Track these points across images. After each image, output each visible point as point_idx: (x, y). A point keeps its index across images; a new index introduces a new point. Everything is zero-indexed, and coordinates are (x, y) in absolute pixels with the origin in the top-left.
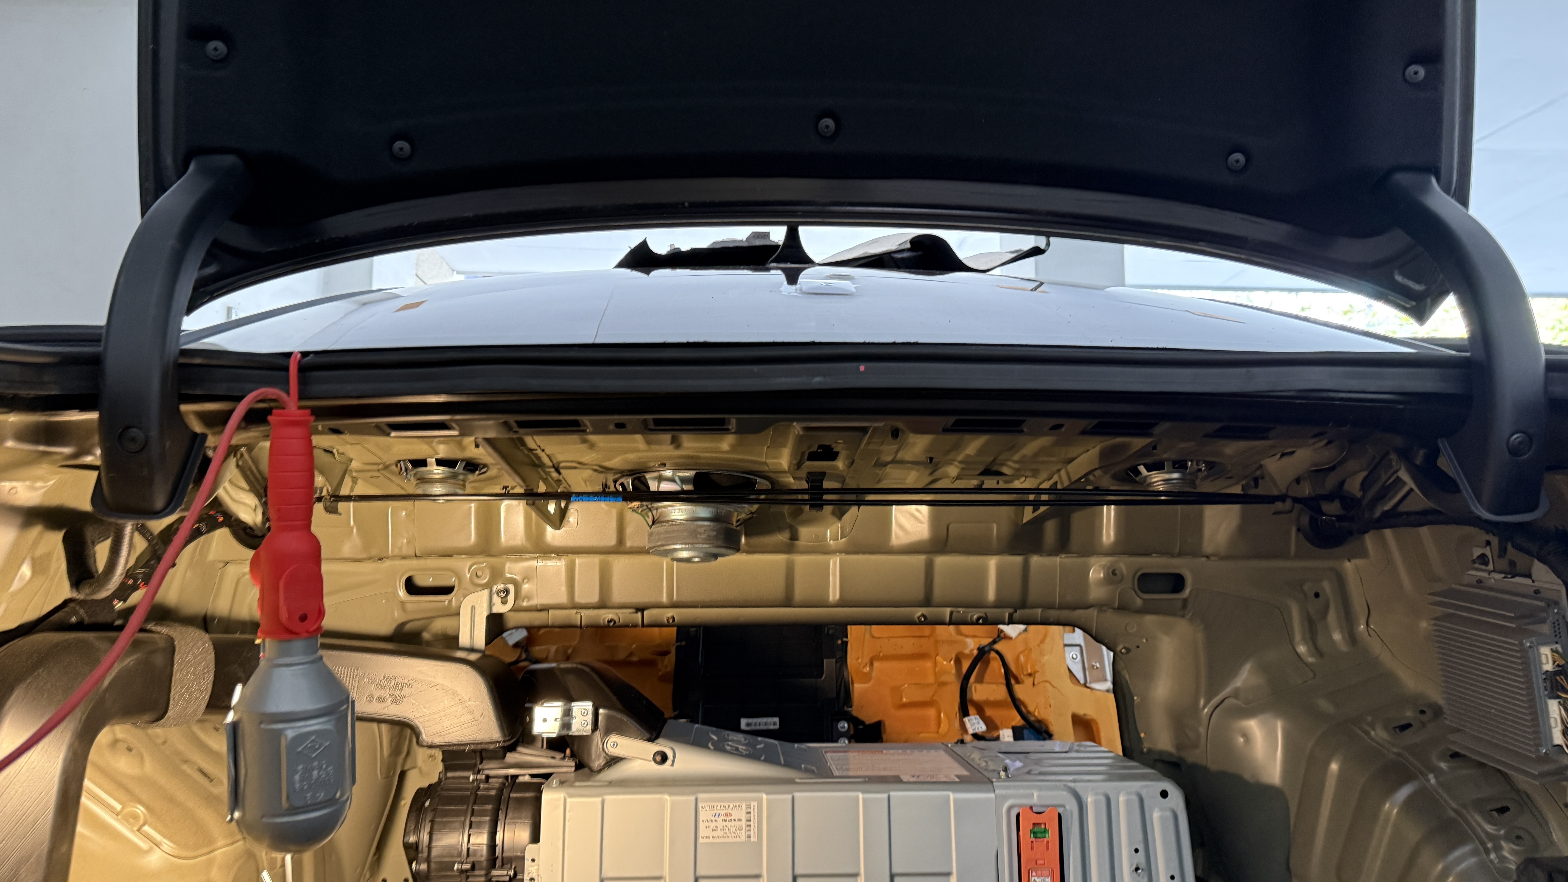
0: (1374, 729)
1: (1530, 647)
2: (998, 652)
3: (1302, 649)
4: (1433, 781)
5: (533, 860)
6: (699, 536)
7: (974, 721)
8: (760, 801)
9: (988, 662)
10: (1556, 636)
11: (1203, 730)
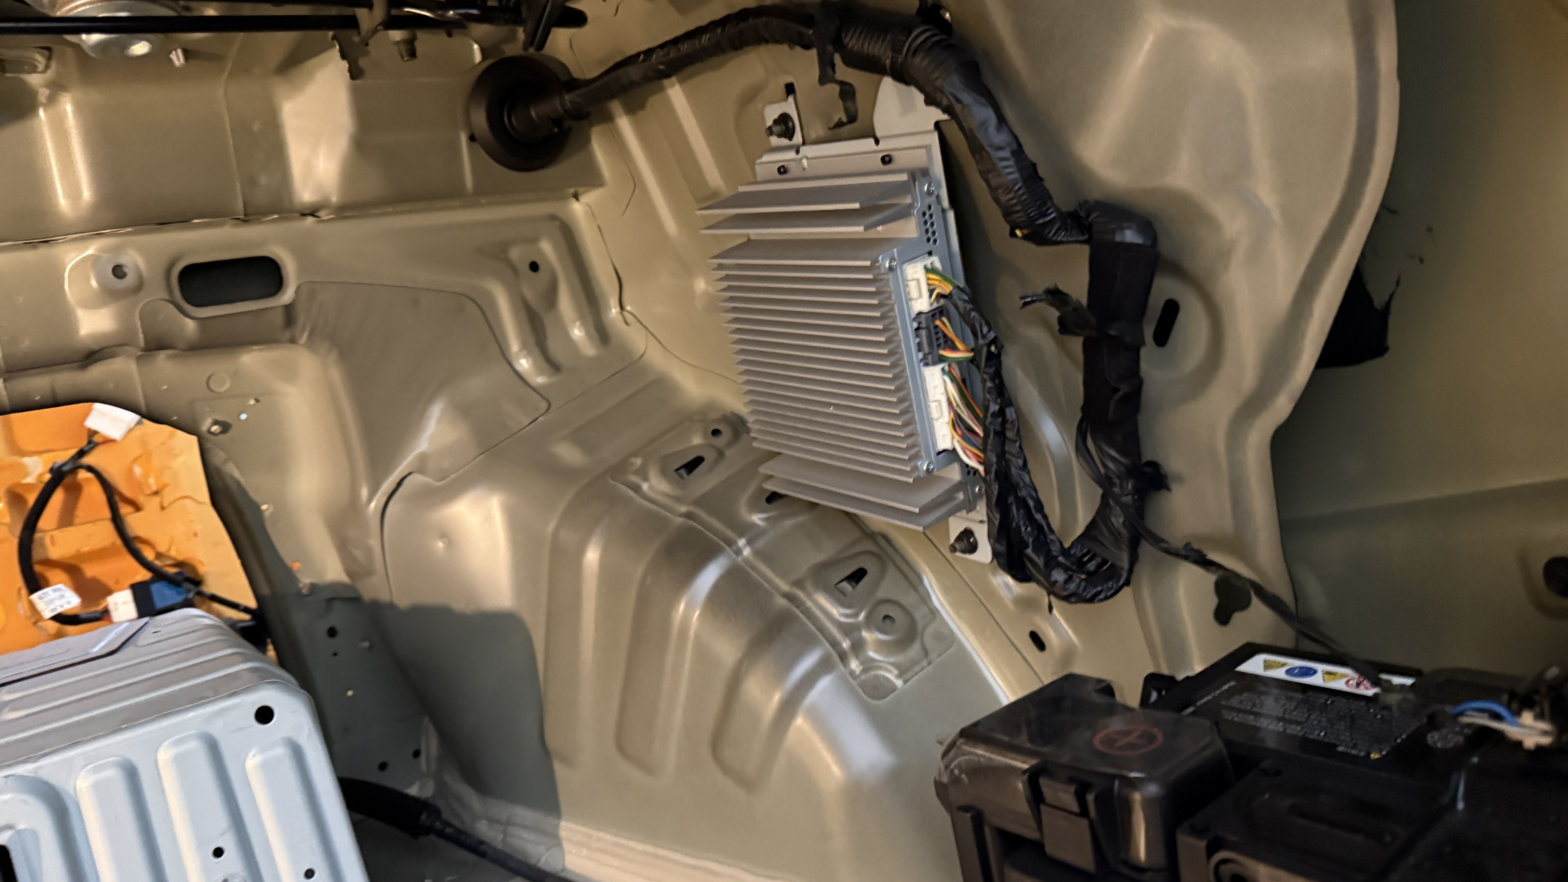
0: (646, 479)
1: (891, 269)
2: (90, 469)
3: (523, 364)
4: (747, 552)
7: (56, 595)
11: (374, 542)
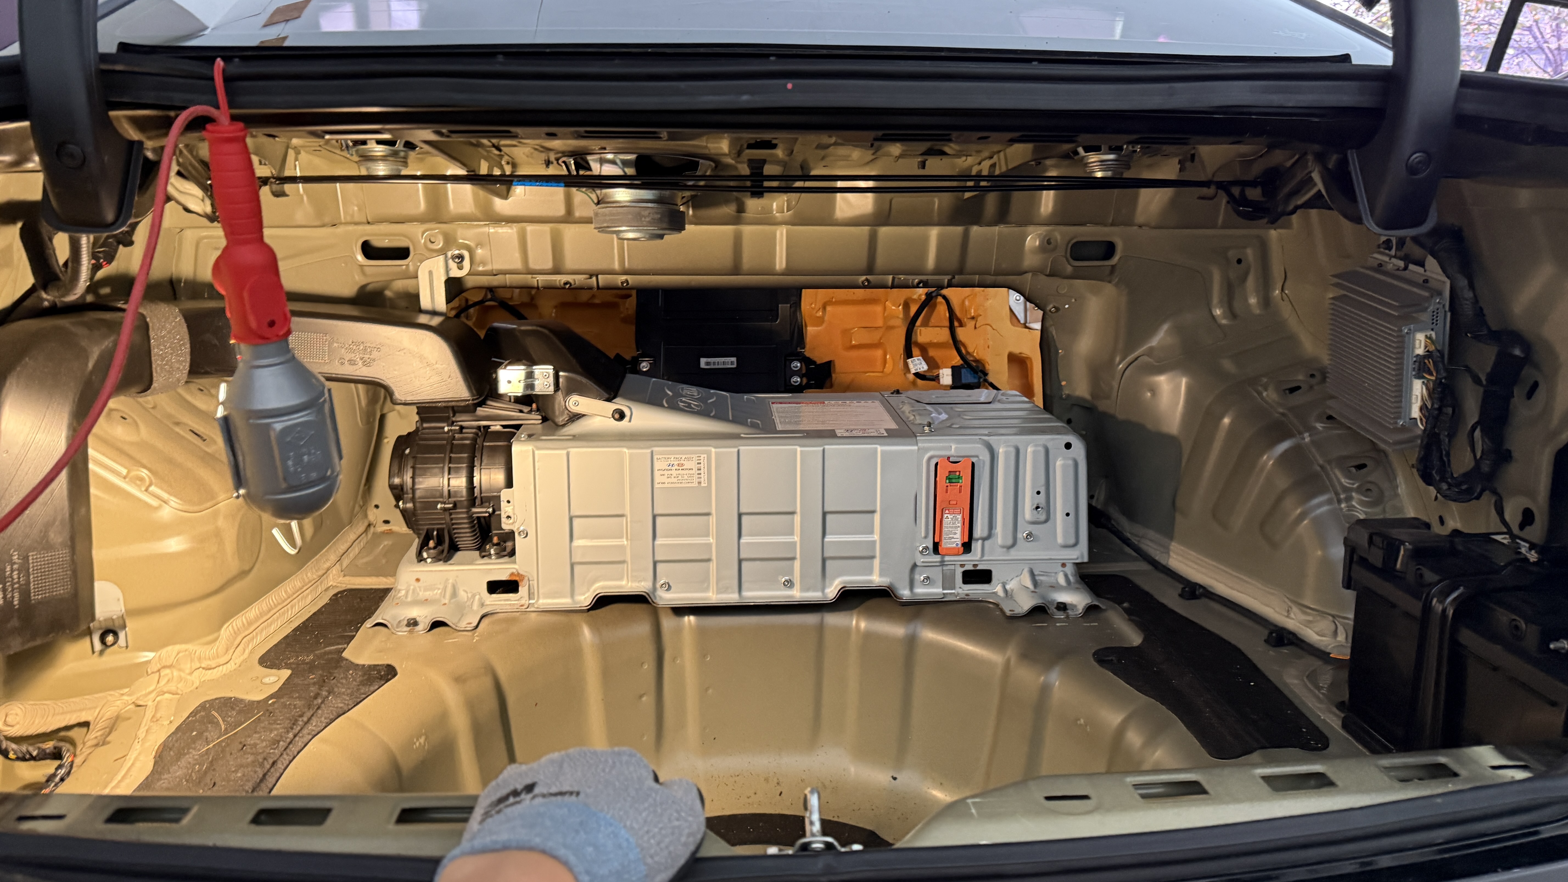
0: (1266, 390)
1: (1407, 333)
2: (944, 297)
3: (1218, 312)
4: (1307, 440)
5: (508, 502)
6: (643, 219)
7: (918, 362)
8: (709, 455)
9: (934, 306)
10: (1433, 323)
11: (1115, 384)
